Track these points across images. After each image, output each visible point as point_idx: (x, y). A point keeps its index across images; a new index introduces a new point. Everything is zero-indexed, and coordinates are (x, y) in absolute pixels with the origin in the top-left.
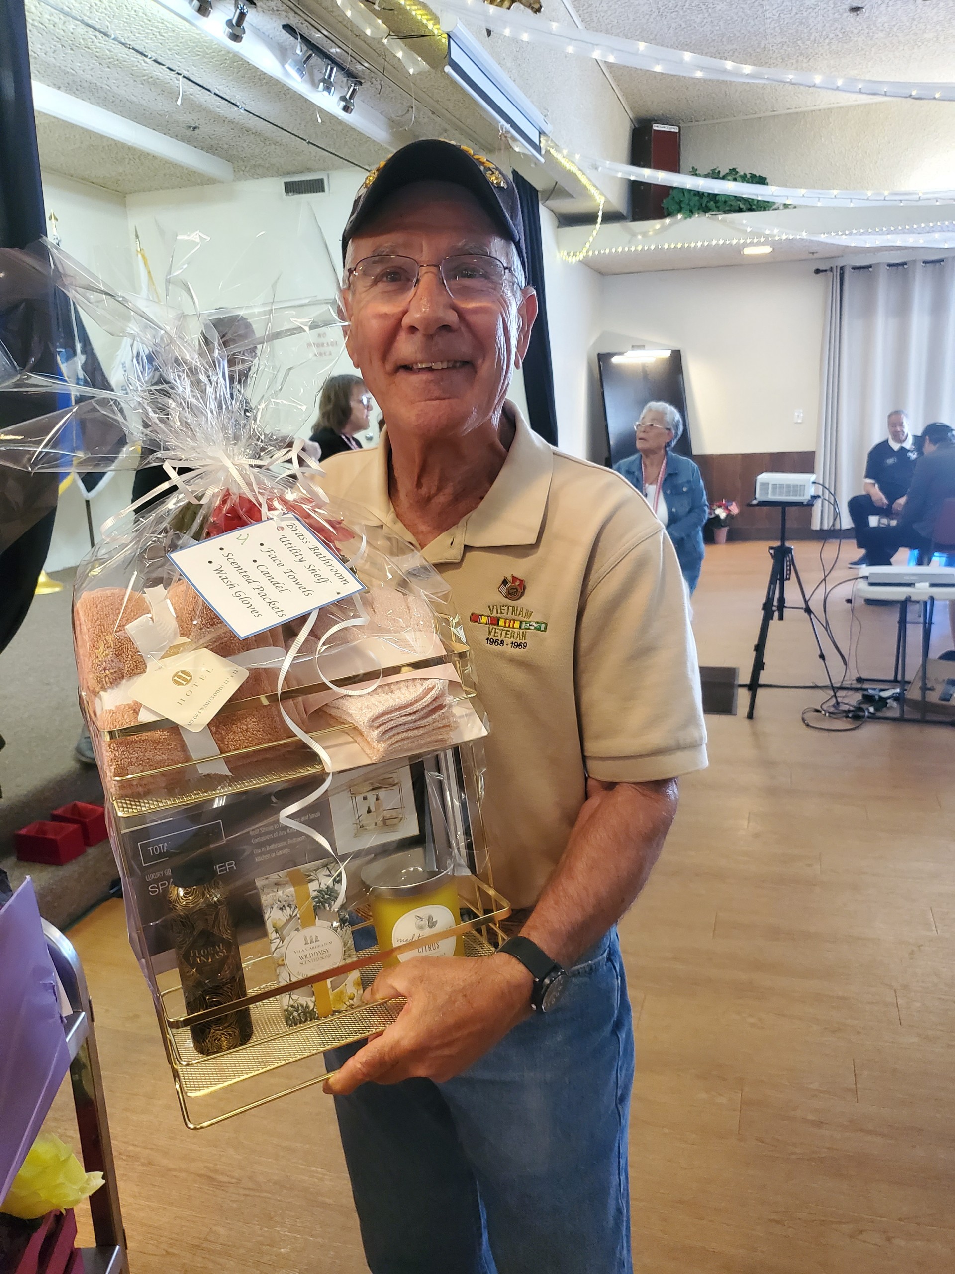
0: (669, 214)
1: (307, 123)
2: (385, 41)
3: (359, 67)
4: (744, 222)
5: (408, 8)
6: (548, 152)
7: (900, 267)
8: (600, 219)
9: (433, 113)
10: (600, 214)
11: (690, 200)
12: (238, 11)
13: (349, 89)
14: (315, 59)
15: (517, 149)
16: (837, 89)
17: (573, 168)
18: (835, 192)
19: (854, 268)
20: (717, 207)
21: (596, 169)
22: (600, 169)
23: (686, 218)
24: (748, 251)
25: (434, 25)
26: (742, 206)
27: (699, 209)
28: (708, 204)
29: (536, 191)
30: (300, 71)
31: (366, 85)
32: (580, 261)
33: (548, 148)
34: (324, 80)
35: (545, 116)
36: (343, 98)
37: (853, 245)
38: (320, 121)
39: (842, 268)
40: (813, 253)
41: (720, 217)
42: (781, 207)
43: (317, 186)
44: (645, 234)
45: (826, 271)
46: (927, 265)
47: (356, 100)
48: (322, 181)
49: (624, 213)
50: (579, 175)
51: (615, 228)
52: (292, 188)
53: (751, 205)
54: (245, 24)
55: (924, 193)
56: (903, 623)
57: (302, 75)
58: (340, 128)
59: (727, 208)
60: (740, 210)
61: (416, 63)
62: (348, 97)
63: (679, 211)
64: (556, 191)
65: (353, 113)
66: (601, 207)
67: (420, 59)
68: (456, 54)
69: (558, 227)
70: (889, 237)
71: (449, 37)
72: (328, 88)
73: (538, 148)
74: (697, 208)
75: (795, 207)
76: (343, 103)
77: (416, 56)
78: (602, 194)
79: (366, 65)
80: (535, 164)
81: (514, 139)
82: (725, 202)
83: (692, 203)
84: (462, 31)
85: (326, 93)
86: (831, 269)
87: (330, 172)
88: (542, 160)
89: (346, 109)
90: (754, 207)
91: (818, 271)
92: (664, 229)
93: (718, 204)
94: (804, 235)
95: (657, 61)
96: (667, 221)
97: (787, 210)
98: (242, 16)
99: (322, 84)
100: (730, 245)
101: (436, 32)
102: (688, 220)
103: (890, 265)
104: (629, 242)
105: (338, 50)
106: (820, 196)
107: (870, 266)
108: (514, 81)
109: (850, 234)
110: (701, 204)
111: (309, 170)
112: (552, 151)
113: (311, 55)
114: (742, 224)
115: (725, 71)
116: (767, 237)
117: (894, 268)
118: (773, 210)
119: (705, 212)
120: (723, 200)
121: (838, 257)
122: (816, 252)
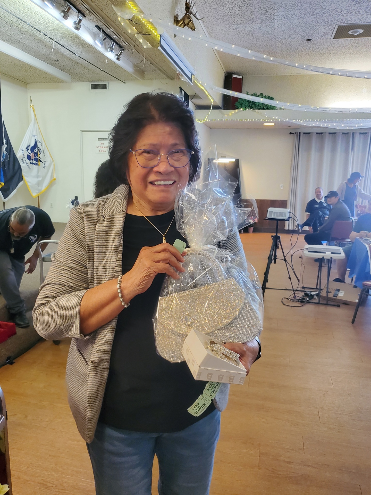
0: (237, 108)
1: (102, 63)
2: (136, 35)
3: (124, 44)
4: (265, 113)
5: (146, 24)
6: (194, 81)
7: (320, 134)
8: (211, 108)
9: (151, 63)
10: (212, 106)
11: (245, 104)
12: (79, 19)
13: (119, 51)
14: (107, 39)
15: (182, 80)
16: (304, 68)
17: (203, 89)
18: (300, 105)
19: (304, 133)
20: (256, 107)
21: (212, 89)
22: (213, 89)
23: (243, 110)
24: (265, 124)
25: (154, 31)
26: (264, 107)
27: (248, 107)
28: (252, 105)
29: (189, 95)
30: (101, 43)
31: (126, 51)
32: (203, 123)
33: (194, 80)
34: (110, 48)
35: (194, 68)
36: (117, 55)
37: (304, 125)
38: (107, 62)
39: (300, 133)
40: (289, 127)
41: (256, 111)
42: (279, 109)
43: (104, 87)
44: (228, 115)
45: (294, 133)
46: (330, 134)
47: (122, 56)
48: (106, 85)
49: (221, 106)
50: (205, 91)
51: (217, 111)
52: (94, 87)
53: (268, 107)
54: (81, 24)
55: (332, 109)
56: (320, 267)
57: (102, 45)
58: (115, 66)
59: (259, 108)
60: (264, 109)
61: (147, 44)
62: (119, 54)
63: (241, 107)
64: (195, 96)
65: (120, 61)
66: (212, 103)
67: (148, 43)
68: (163, 43)
69: (195, 110)
70: (317, 123)
71: (161, 36)
72: (111, 51)
73: (191, 80)
74: (248, 106)
75: (284, 109)
76: (117, 57)
77: (147, 42)
78: (213, 99)
79: (127, 43)
80: (189, 85)
81: (182, 76)
82: (258, 105)
83: (246, 105)
84: (166, 35)
85: (110, 52)
86: (296, 133)
87: (109, 82)
88: (192, 84)
89: (118, 59)
90: (269, 108)
91: (291, 133)
92: (235, 113)
93: (256, 106)
94: (287, 120)
95: (239, 53)
96: (237, 111)
97: (281, 110)
98: (80, 21)
99: (109, 49)
100: (260, 121)
101: (155, 34)
102: (244, 111)
103: (317, 133)
104: (222, 117)
105: (116, 37)
106: (294, 106)
107: (309, 133)
108: (183, 54)
109: (304, 121)
110: (250, 105)
111: (101, 80)
112: (196, 81)
113: (106, 38)
114: (265, 114)
115: (263, 58)
116: (273, 120)
117: (318, 134)
118: (276, 110)
119: (251, 109)
120: (258, 104)
121: (299, 129)
122: (291, 126)
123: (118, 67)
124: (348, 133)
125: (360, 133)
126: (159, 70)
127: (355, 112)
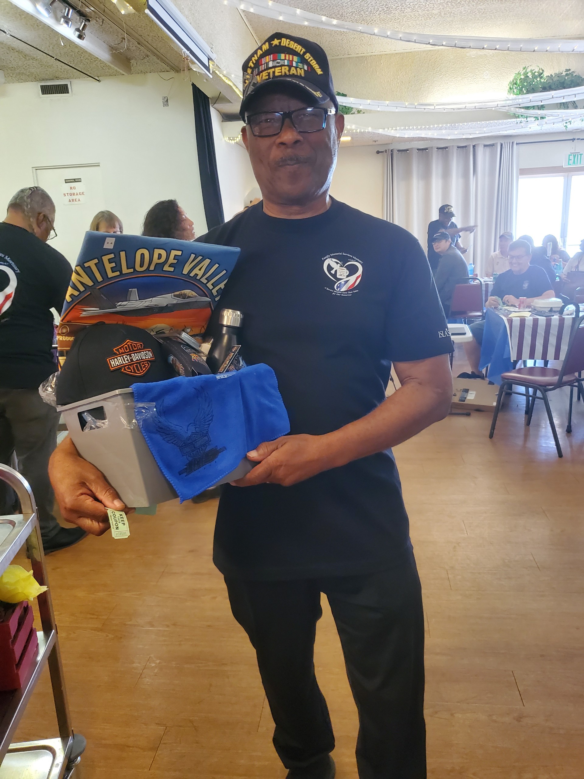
1: (54, 45)
3: (87, 9)
6: (213, 72)
9: (139, 44)
13: (81, 23)
14: (58, 3)
15: (194, 70)
16: (387, 37)
17: (231, 84)
18: (387, 102)
29: (209, 98)
30: (47, 9)
31: (93, 22)
32: (237, 143)
33: (214, 70)
34: (64, 17)
35: (211, 48)
36: (78, 30)
37: (398, 136)
38: (62, 44)
40: (375, 141)
42: (356, 113)
46: (439, 150)
47: (86, 31)
55: (437, 105)
57: (49, 12)
58: (77, 50)
61: (125, 8)
62: (81, 29)
64: (220, 98)
65: (84, 40)
67: (128, 5)
68: (152, 3)
69: (222, 121)
70: (418, 131)
72: (67, 22)
73: (208, 68)
75: (364, 113)
76: (77, 33)
77: (126, 3)
79: (92, 9)
81: (193, 63)
85: (65, 25)
87: (71, 80)
88: (211, 76)
89: (80, 37)
94: (370, 130)
95: (281, 13)
97: (359, 114)
99: (62, 19)
106: (379, 104)
107: (408, 150)
108: (190, 24)
109: (396, 130)
111: (57, 78)
112: (217, 72)
113: (54, 1)
115: (322, 22)
116: (348, 131)
117: (421, 151)
121: (389, 144)
122: (377, 141)
123: (82, 51)
124: (466, 147)
125: (485, 146)
126: (155, 54)
127: (474, 108)
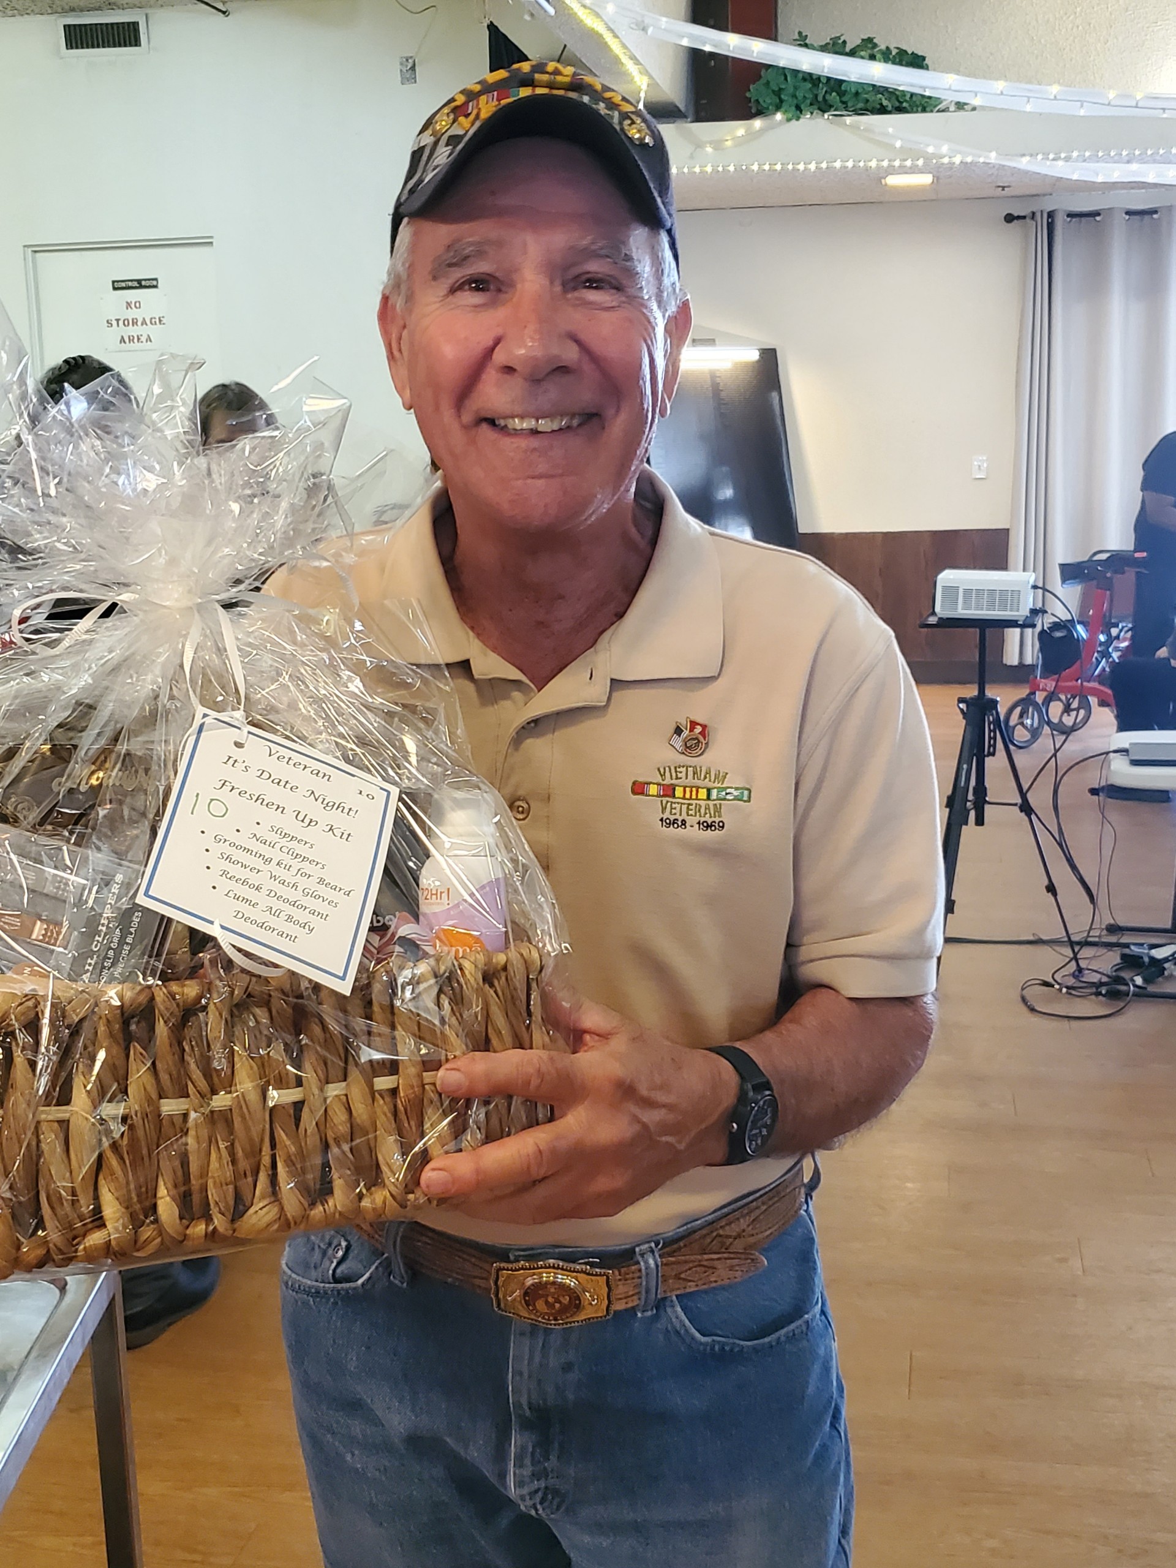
0: (760, 113)
4: (890, 130)
7: (1147, 218)
11: (796, 88)
19: (1071, 215)
20: (843, 103)
22: (648, 30)
23: (789, 120)
24: (893, 181)
26: (885, 103)
27: (811, 104)
28: (828, 97)
37: (1075, 177)
39: (1051, 215)
40: (1003, 188)
41: (848, 120)
43: (125, 35)
44: (718, 145)
45: (1024, 218)
48: (135, 26)
49: (682, 107)
50: (603, 37)
52: (79, 37)
53: (901, 103)
59: (861, 105)
60: (882, 110)
63: (778, 108)
66: (642, 95)
70: (1134, 166)
74: (808, 102)
75: (974, 109)
78: (644, 72)
80: (533, 15)
82: (857, 94)
83: (800, 95)
86: (1033, 215)
87: (148, 11)
90: (905, 105)
91: (1010, 218)
92: (751, 136)
93: (845, 99)
94: (993, 157)
96: (757, 123)
97: (961, 113)
100: (867, 169)
102: (794, 122)
103: (1130, 213)
104: (692, 157)
109: (1067, 159)
110: (816, 96)
111: (112, 6)
114: (887, 134)
116: (928, 158)
117: (1136, 218)
118: (938, 111)
119: (824, 111)
120: (853, 90)
121: (1046, 195)
122: (1009, 187)
